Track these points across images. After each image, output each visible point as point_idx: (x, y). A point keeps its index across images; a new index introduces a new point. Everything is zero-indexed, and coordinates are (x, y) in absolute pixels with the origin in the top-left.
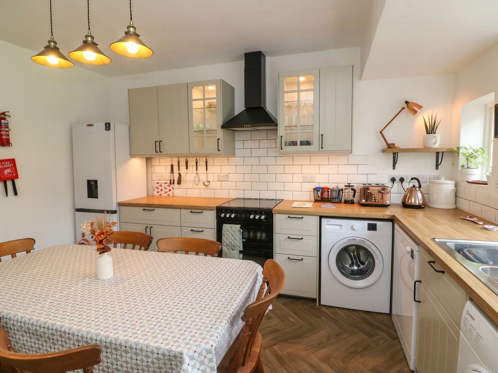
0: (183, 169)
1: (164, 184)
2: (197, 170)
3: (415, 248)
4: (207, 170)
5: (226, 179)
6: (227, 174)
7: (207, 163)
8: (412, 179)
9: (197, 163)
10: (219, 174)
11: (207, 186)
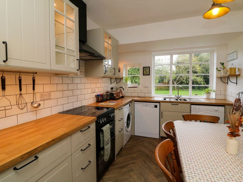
2: (21, 90)
3: (158, 104)
4: (34, 89)
5: (49, 98)
6: (50, 93)
7: (34, 81)
8: (120, 87)
9: (20, 81)
10: (42, 93)
11: (37, 107)
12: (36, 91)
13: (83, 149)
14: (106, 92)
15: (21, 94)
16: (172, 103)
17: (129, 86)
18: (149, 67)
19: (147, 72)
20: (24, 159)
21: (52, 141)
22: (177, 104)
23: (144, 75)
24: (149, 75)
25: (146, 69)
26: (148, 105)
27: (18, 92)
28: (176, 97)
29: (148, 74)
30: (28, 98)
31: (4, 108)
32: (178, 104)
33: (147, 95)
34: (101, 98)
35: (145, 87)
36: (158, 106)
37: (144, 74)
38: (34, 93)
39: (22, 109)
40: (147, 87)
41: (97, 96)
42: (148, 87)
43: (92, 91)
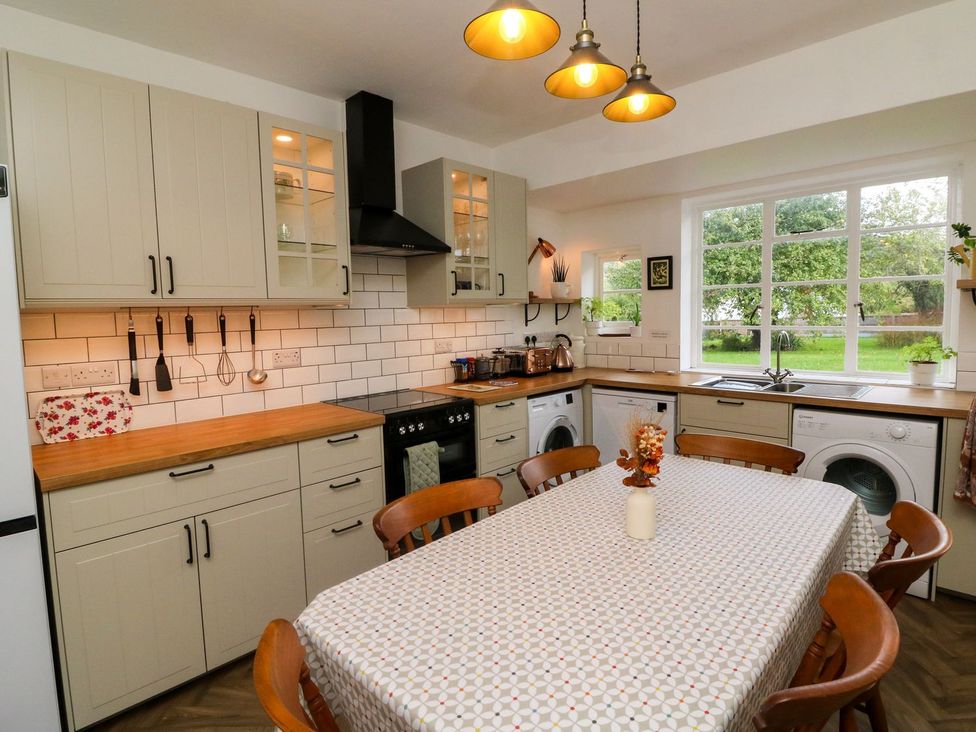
0: (175, 347)
1: (81, 399)
2: (224, 344)
3: (669, 400)
4: (253, 342)
5: (296, 363)
6: (298, 350)
7: (253, 323)
8: (558, 336)
9: (223, 324)
10: (277, 351)
11: (260, 382)
12: (258, 345)
13: (336, 483)
14: (494, 353)
15: (225, 352)
16: (722, 399)
17: (601, 331)
18: (670, 258)
19: (661, 277)
20: (187, 461)
21: (245, 444)
22: (740, 401)
23: (650, 288)
24: (670, 287)
25: (659, 265)
26: (635, 401)
27: (219, 348)
28: (767, 375)
29: (665, 282)
30: (241, 362)
31: (195, 380)
32: (742, 404)
33: (661, 365)
34: (468, 370)
35: (655, 335)
36: (671, 407)
37: (653, 285)
38: (254, 351)
39: (228, 384)
40: (664, 335)
41: (458, 364)
42: (667, 335)
43: (436, 346)
